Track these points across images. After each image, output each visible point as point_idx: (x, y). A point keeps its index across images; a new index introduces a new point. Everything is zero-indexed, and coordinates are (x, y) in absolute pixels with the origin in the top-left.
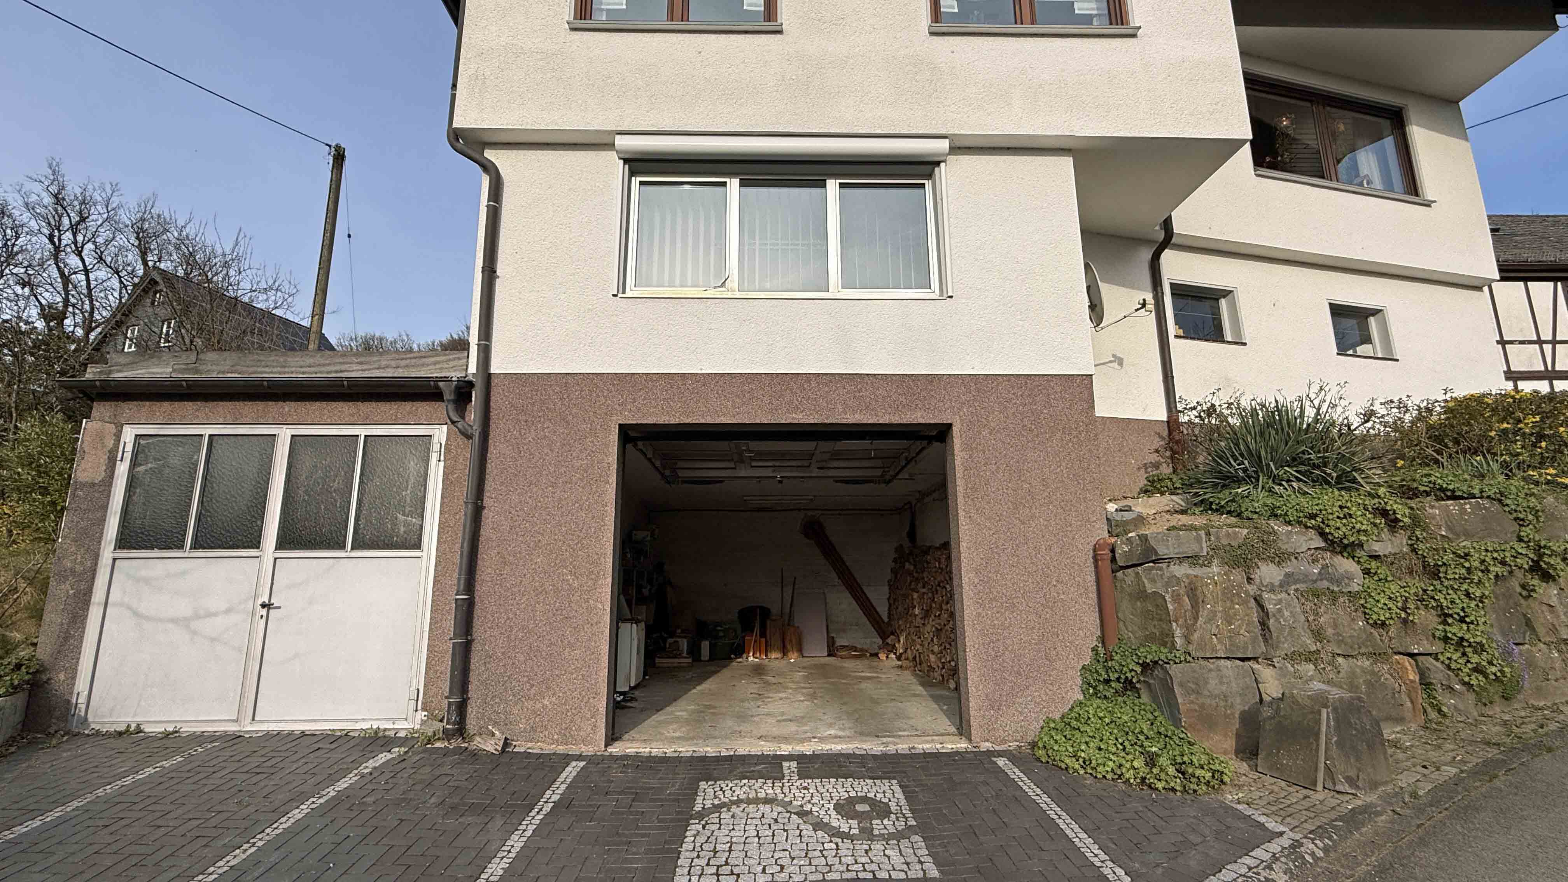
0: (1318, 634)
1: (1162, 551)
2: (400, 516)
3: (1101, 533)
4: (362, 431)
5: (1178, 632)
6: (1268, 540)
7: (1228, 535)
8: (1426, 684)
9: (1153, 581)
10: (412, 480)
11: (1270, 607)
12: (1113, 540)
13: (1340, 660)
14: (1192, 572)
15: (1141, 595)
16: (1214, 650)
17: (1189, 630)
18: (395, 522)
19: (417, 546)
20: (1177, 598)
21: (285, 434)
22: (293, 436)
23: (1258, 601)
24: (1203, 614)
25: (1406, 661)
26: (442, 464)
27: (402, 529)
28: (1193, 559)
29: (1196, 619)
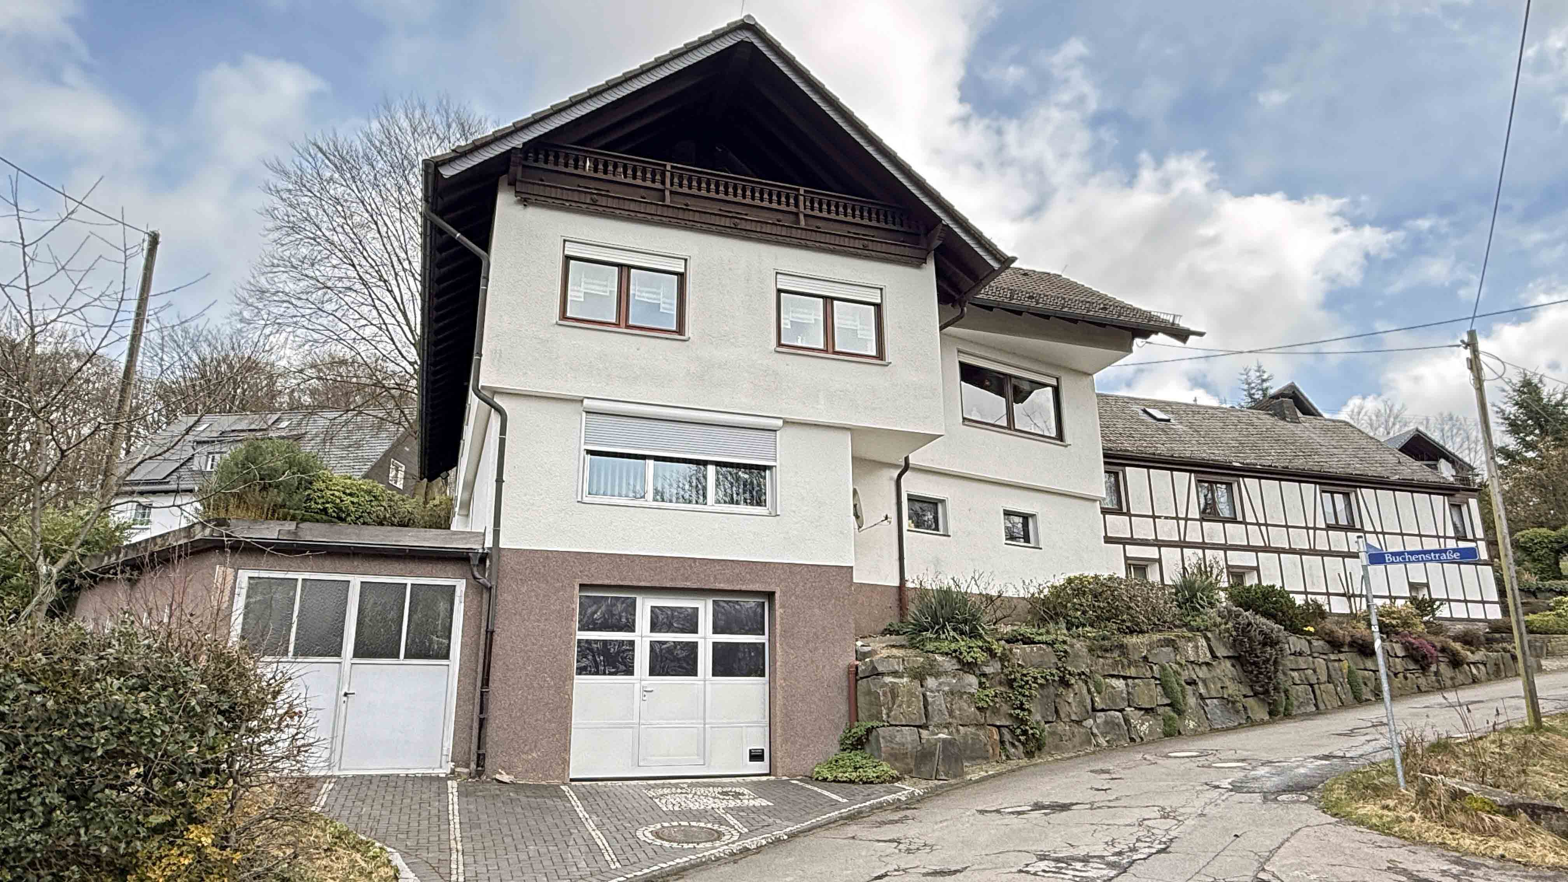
0: (951, 713)
1: (880, 669)
2: (435, 638)
3: (852, 660)
4: (409, 581)
5: (884, 712)
6: (932, 664)
7: (913, 661)
8: (1002, 742)
9: (875, 685)
10: (442, 614)
11: (930, 700)
12: (858, 663)
13: (961, 728)
14: (893, 680)
15: (869, 693)
16: (901, 721)
17: (890, 710)
18: (431, 642)
19: (447, 656)
20: (885, 694)
21: (356, 581)
22: (362, 582)
23: (924, 696)
24: (897, 702)
25: (994, 730)
26: (463, 604)
27: (436, 647)
28: (895, 674)
29: (894, 704)
